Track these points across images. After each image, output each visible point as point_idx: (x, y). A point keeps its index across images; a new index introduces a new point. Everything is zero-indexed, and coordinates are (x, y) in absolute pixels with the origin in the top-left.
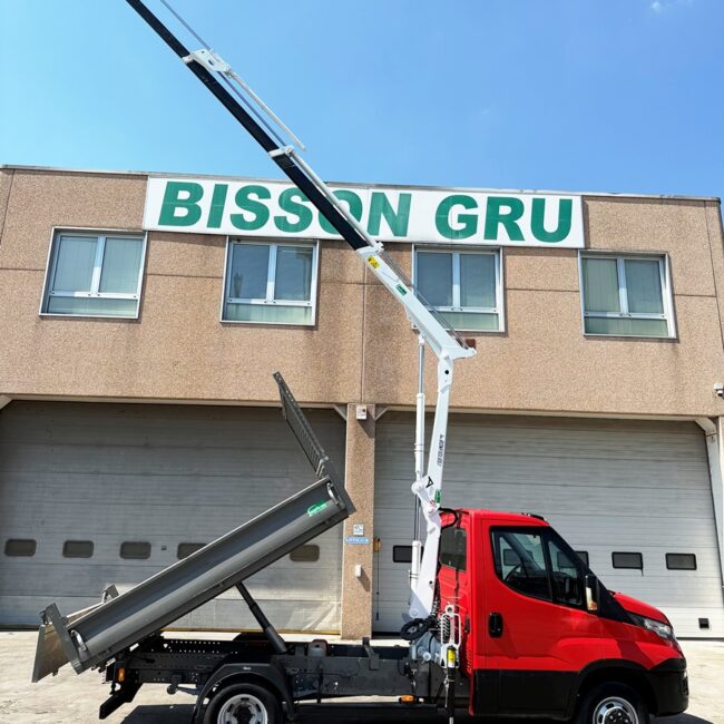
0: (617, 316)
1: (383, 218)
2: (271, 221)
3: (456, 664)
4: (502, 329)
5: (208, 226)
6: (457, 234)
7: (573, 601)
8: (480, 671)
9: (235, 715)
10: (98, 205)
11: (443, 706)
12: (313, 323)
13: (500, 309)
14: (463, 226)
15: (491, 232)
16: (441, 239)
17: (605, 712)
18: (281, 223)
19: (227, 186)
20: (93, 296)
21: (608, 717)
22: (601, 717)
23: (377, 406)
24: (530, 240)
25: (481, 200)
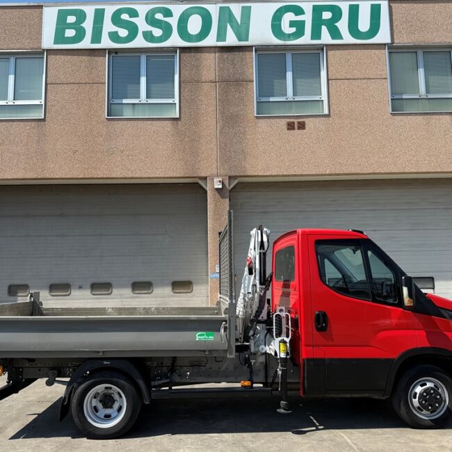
0: (418, 97)
1: (229, 26)
2: (140, 35)
3: (287, 354)
4: (326, 112)
5: (92, 43)
6: (290, 36)
7: (391, 301)
8: (309, 360)
9: (101, 401)
10: (7, 32)
11: (277, 390)
12: (178, 116)
13: (324, 97)
14: (294, 30)
15: (316, 34)
16: (276, 41)
17: (419, 390)
18: (148, 36)
19: (104, 9)
20: (9, 103)
21: (421, 394)
22: (416, 393)
23: (230, 178)
24: (348, 39)
25: (308, 8)
